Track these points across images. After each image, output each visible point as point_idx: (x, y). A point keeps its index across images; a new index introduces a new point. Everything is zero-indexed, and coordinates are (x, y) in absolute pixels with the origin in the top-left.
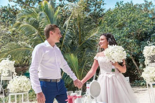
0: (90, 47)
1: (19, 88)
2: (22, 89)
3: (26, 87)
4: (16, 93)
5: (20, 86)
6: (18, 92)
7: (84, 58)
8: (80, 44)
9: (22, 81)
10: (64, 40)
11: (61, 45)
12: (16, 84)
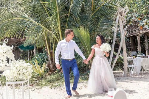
0: (105, 16)
1: (18, 76)
2: (21, 77)
3: (26, 74)
4: (13, 81)
5: (19, 73)
6: (16, 81)
7: (98, 32)
8: (93, 12)
9: (21, 67)
10: (72, 7)
11: (68, 13)
12: (13, 71)
